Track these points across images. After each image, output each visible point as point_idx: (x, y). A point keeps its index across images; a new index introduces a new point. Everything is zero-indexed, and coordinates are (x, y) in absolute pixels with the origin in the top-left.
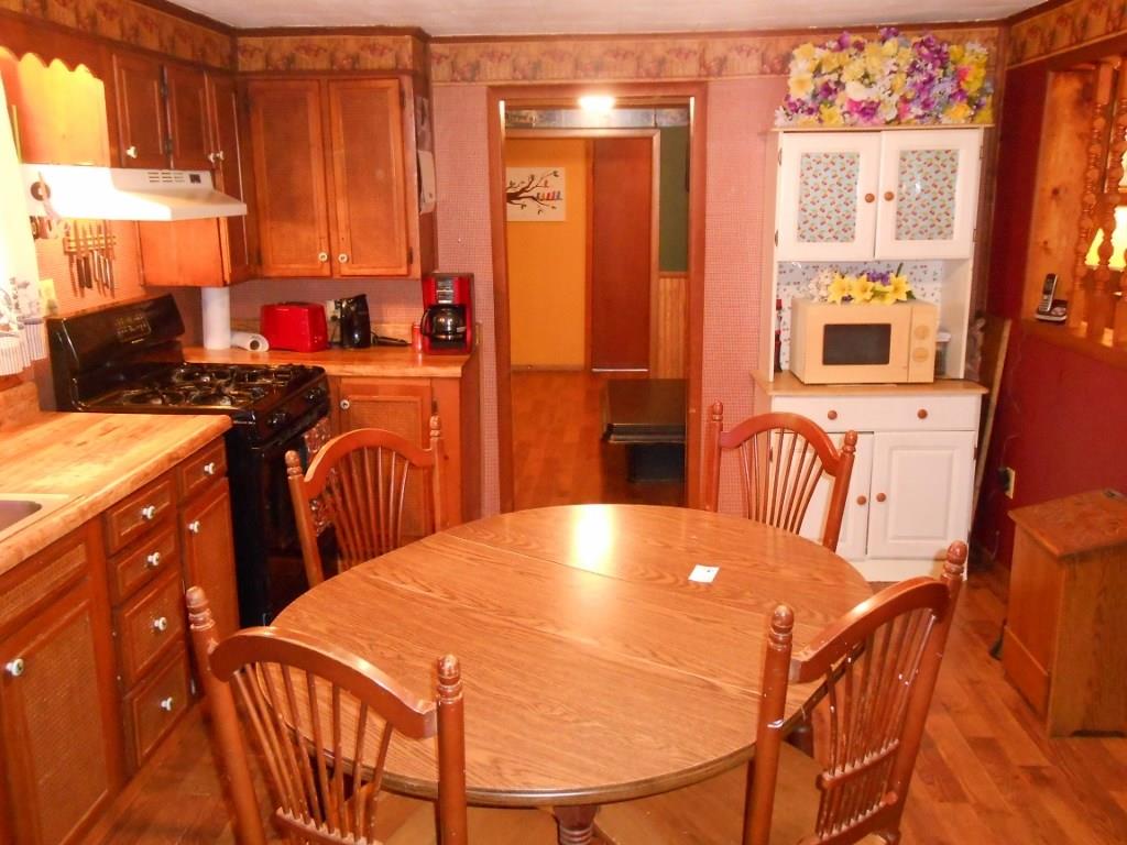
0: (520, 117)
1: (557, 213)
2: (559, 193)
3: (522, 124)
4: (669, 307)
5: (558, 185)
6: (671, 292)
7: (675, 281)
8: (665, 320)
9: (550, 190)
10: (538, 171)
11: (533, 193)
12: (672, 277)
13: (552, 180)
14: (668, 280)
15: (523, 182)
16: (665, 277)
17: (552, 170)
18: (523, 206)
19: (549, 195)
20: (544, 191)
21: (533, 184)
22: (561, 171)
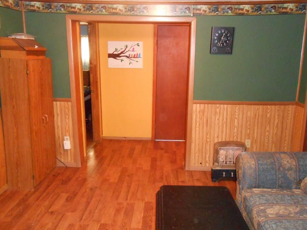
0: (113, 9)
1: (138, 64)
2: (140, 54)
3: (114, 13)
4: (198, 120)
5: (139, 50)
6: (199, 112)
7: (202, 105)
8: (196, 128)
9: (135, 53)
10: (130, 44)
11: (127, 54)
12: (200, 103)
13: (136, 48)
14: (198, 105)
15: (122, 49)
16: (196, 103)
17: (136, 43)
18: (122, 60)
19: (135, 55)
20: (132, 53)
21: (127, 50)
22: (141, 43)
